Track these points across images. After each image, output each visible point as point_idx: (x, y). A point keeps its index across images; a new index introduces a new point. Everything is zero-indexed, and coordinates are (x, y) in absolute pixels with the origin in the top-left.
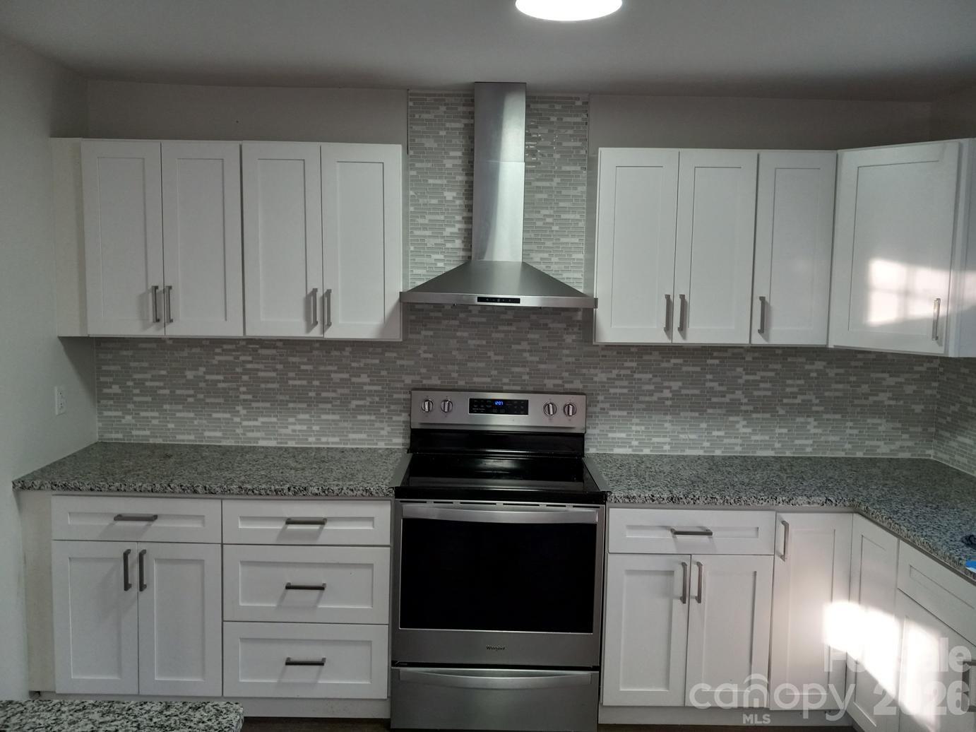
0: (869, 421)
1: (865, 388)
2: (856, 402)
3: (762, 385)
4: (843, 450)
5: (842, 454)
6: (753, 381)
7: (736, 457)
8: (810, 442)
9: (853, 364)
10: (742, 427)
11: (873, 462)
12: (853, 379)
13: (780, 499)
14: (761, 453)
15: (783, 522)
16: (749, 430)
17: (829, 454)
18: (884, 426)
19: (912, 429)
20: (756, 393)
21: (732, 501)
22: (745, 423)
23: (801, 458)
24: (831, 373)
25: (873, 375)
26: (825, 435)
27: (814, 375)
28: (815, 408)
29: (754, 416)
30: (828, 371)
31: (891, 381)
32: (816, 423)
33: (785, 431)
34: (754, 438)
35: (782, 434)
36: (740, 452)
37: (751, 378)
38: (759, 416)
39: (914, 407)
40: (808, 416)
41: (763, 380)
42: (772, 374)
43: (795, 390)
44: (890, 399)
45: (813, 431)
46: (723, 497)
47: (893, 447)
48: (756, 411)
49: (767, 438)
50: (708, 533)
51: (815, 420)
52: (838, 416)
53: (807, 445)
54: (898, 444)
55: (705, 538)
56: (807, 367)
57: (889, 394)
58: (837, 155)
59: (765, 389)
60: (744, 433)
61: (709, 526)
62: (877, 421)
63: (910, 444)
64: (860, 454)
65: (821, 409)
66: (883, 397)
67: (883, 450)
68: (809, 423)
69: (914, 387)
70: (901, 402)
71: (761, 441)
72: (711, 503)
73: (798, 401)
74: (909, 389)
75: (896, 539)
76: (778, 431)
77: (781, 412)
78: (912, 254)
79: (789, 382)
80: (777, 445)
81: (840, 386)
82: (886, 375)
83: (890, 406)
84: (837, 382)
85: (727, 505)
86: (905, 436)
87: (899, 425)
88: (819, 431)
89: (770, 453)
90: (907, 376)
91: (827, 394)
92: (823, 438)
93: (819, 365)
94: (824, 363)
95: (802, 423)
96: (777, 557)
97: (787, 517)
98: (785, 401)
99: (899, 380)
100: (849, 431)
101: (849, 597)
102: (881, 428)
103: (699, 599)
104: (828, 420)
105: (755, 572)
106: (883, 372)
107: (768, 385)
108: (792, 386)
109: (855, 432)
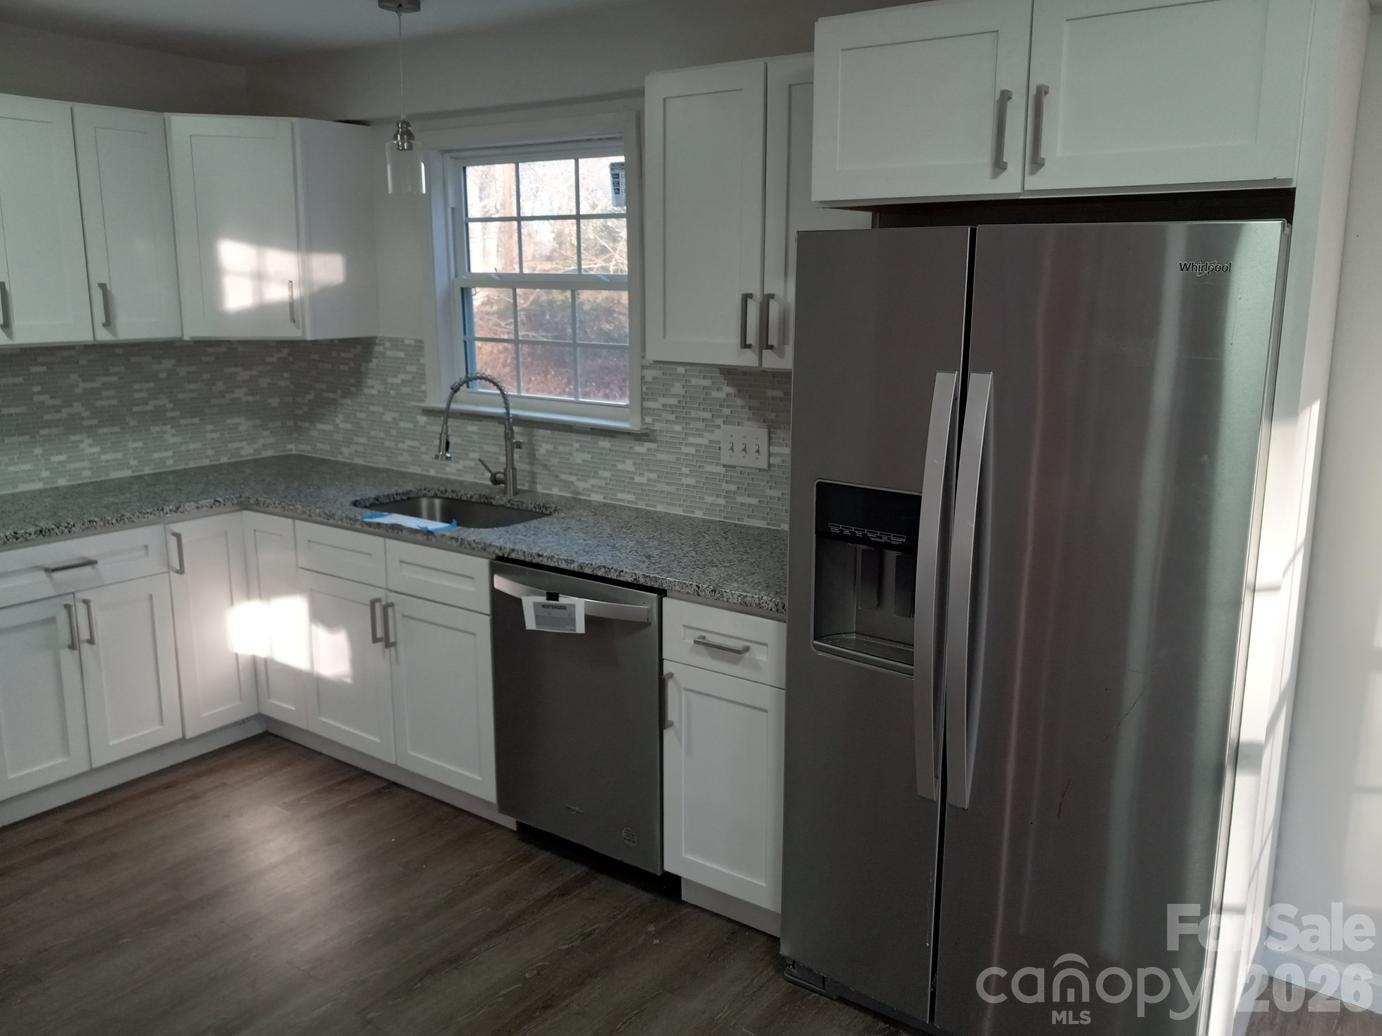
0: (229, 421)
1: (220, 386)
2: (213, 402)
3: (105, 393)
4: (207, 457)
5: (206, 462)
6: (93, 389)
7: (87, 484)
8: (170, 453)
9: (204, 359)
10: (88, 448)
11: (237, 466)
12: (206, 376)
13: (167, 509)
14: (115, 475)
15: (174, 534)
16: (96, 449)
17: (192, 465)
18: (244, 425)
19: (271, 425)
20: (99, 403)
21: (114, 521)
22: (90, 441)
23: (164, 473)
24: (183, 371)
25: (228, 370)
26: (186, 443)
27: (163, 375)
28: (169, 414)
29: (101, 431)
30: (178, 369)
31: (244, 375)
32: (173, 431)
33: (140, 444)
34: (104, 457)
35: (137, 448)
36: (90, 478)
37: (90, 385)
38: (105, 430)
39: (270, 401)
40: (165, 424)
41: (106, 386)
42: (114, 379)
43: (144, 395)
44: (246, 394)
45: (172, 440)
46: (103, 519)
47: (255, 446)
48: (102, 424)
49: (119, 455)
50: (91, 563)
51: (172, 427)
52: (196, 420)
53: (167, 458)
54: (261, 442)
55: (88, 570)
56: (155, 367)
57: (245, 390)
58: (164, 120)
59: (109, 398)
60: (91, 454)
61: (90, 554)
62: (237, 420)
63: (271, 440)
64: (224, 460)
65: (177, 414)
66: (239, 393)
67: (247, 451)
68: (165, 432)
69: (268, 380)
70: (258, 398)
71: (113, 460)
72: (90, 528)
73: (149, 408)
74: (264, 382)
75: (290, 521)
76: (131, 445)
77: (133, 423)
78: (260, 234)
79: (137, 386)
80: (133, 462)
81: (193, 386)
82: (239, 370)
83: (247, 402)
84: (189, 382)
85: (108, 526)
86: (266, 433)
87: (258, 422)
88: (177, 440)
89: (126, 473)
90: (260, 368)
91: (180, 396)
92: (183, 448)
93: (168, 364)
94: (173, 361)
95: (158, 433)
96: (172, 573)
97: (177, 528)
98: (135, 409)
99: (254, 373)
100: (210, 436)
101: (249, 596)
102: (241, 428)
103: (91, 641)
104: (186, 425)
105: (151, 596)
106: (236, 366)
107: (111, 393)
108: (141, 391)
109: (216, 435)
